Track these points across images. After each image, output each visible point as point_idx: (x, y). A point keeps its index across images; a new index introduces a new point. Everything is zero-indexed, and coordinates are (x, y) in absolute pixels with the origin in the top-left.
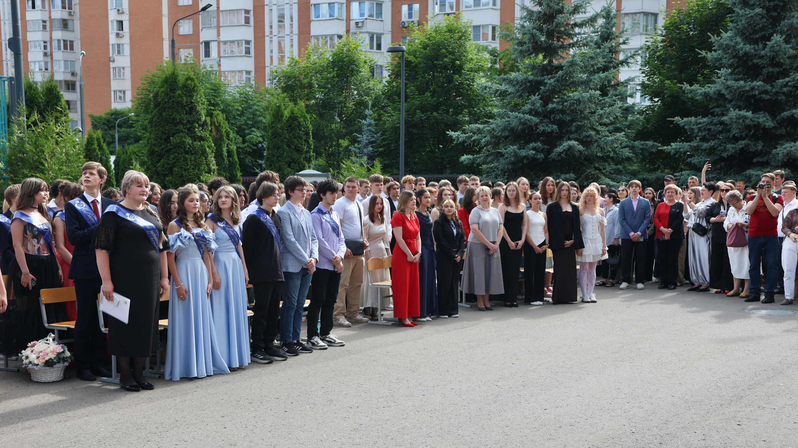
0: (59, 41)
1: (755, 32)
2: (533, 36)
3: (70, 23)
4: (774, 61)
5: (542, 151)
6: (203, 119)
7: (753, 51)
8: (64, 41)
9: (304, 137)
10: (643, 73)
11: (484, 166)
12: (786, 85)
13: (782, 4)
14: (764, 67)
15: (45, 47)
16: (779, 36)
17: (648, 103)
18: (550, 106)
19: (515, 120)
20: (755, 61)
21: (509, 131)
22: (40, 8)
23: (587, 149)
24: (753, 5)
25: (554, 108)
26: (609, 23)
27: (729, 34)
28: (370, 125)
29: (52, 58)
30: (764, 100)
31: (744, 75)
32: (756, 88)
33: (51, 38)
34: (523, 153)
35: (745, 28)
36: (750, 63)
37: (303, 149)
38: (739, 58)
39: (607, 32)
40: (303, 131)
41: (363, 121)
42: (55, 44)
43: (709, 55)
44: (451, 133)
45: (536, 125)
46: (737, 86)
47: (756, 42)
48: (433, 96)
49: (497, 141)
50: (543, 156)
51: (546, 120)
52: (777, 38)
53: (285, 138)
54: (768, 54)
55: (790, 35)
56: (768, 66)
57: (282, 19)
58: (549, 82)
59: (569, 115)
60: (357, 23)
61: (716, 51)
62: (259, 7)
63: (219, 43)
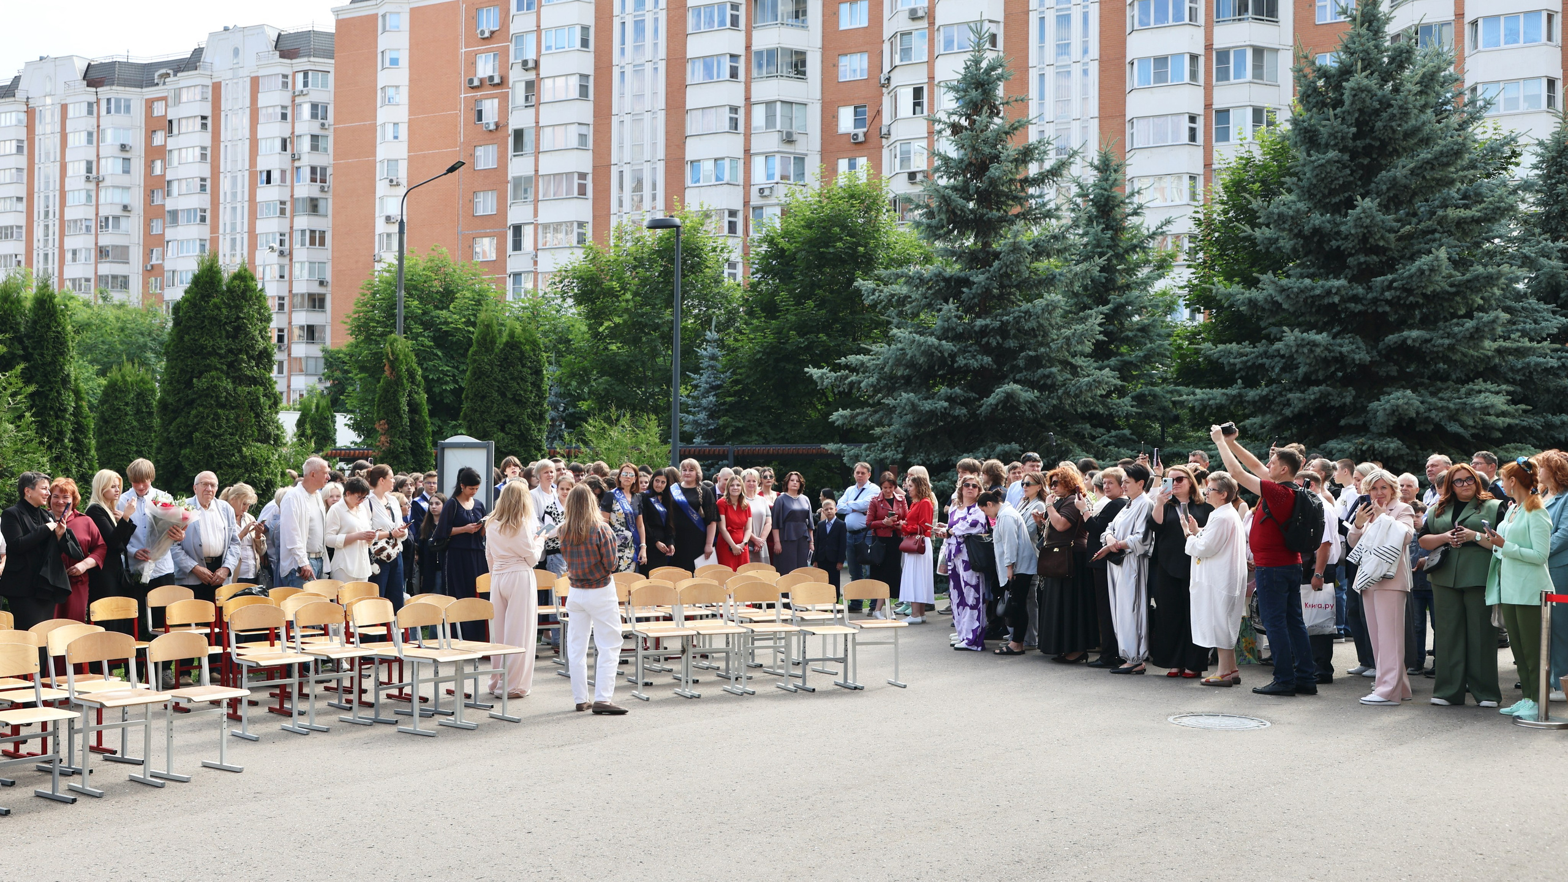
0: (303, 231)
1: (1332, 193)
2: (945, 200)
3: (321, 204)
4: (1366, 241)
5: (965, 403)
7: (1329, 225)
8: (313, 232)
9: (531, 379)
11: (878, 431)
12: (1389, 287)
13: (1378, 144)
14: (1350, 255)
15: (282, 243)
16: (1369, 200)
18: (980, 322)
19: (914, 347)
20: (1334, 243)
21: (907, 366)
22: (278, 182)
23: (1045, 397)
24: (1327, 145)
25: (987, 326)
26: (1107, 180)
28: (715, 358)
29: (291, 260)
30: (1352, 312)
31: (1319, 269)
32: (1334, 291)
33: (291, 228)
34: (927, 405)
35: (1315, 185)
36: (1327, 248)
37: (528, 399)
38: (1305, 238)
39: (1103, 195)
40: (530, 368)
41: (702, 352)
42: (297, 237)
43: (1258, 233)
44: (814, 372)
45: (953, 356)
46: (1299, 288)
47: (1333, 210)
48: (819, 307)
49: (890, 384)
50: (964, 411)
51: (972, 348)
52: (1366, 203)
54: (1353, 232)
55: (1395, 199)
56: (1358, 252)
57: (638, 186)
58: (976, 280)
59: (1015, 337)
60: (761, 191)
61: (1268, 226)
62: (602, 167)
63: (536, 226)
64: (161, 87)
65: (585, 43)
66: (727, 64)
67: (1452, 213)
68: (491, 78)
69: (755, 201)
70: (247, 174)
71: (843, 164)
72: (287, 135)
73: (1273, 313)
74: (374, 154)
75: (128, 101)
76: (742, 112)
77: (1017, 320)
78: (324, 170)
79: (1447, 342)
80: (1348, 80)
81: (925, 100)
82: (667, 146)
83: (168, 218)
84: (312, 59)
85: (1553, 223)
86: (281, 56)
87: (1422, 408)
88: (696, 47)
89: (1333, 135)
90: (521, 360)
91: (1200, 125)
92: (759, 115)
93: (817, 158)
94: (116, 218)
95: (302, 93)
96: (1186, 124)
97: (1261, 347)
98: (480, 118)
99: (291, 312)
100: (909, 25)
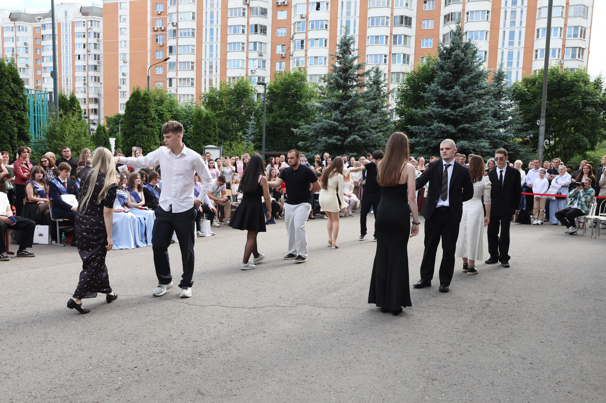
0: (92, 77)
1: (447, 84)
2: (337, 80)
3: (98, 67)
4: (455, 98)
5: (340, 140)
6: (153, 116)
7: (446, 93)
8: (95, 77)
9: (213, 129)
10: (396, 103)
11: (311, 148)
12: (461, 112)
13: (459, 71)
14: (451, 102)
15: (84, 80)
16: (457, 87)
17: (399, 118)
18: (345, 117)
19: (326, 124)
20: (447, 98)
21: (323, 129)
22: (83, 59)
23: (363, 140)
24: (446, 70)
25: (347, 118)
26: (377, 75)
27: (435, 84)
28: (253, 124)
29: (88, 86)
30: (451, 118)
31: (441, 105)
32: (447, 112)
33: (88, 75)
34: (330, 141)
35: (442, 82)
36: (445, 100)
38: (439, 96)
39: (376, 80)
40: (212, 125)
41: (250, 122)
42: (90, 78)
43: (426, 95)
44: (293, 129)
45: (337, 127)
46: (438, 111)
47: (447, 89)
48: (286, 110)
49: (317, 134)
50: (340, 143)
51: (343, 124)
52: (457, 88)
53: (202, 129)
54: (453, 95)
55: (464, 87)
56: (453, 102)
57: (211, 67)
58: (344, 104)
59: (354, 122)
60: (252, 71)
61: (428, 93)
62: (199, 61)
63: (177, 79)
64: (38, 23)
65: (193, 18)
66: (241, 28)
67: (477, 92)
68: (161, 28)
69: (250, 74)
70: (71, 56)
71: (278, 64)
72: (85, 43)
73: (428, 118)
74: (118, 51)
75: (26, 27)
76: (246, 45)
77: (356, 117)
78: (99, 56)
79: (475, 128)
80: (453, 52)
81: (305, 44)
82: (221, 55)
83: (43, 70)
84: (94, 17)
85: (496, 96)
86: (82, 15)
87: (468, 146)
88: (231, 22)
89: (448, 67)
90: (210, 123)
91: (387, 58)
92: (251, 46)
93: (270, 61)
94: (24, 69)
95: (90, 29)
96: (384, 58)
97: (424, 128)
98: (157, 41)
99: (88, 104)
100: (300, 20)
